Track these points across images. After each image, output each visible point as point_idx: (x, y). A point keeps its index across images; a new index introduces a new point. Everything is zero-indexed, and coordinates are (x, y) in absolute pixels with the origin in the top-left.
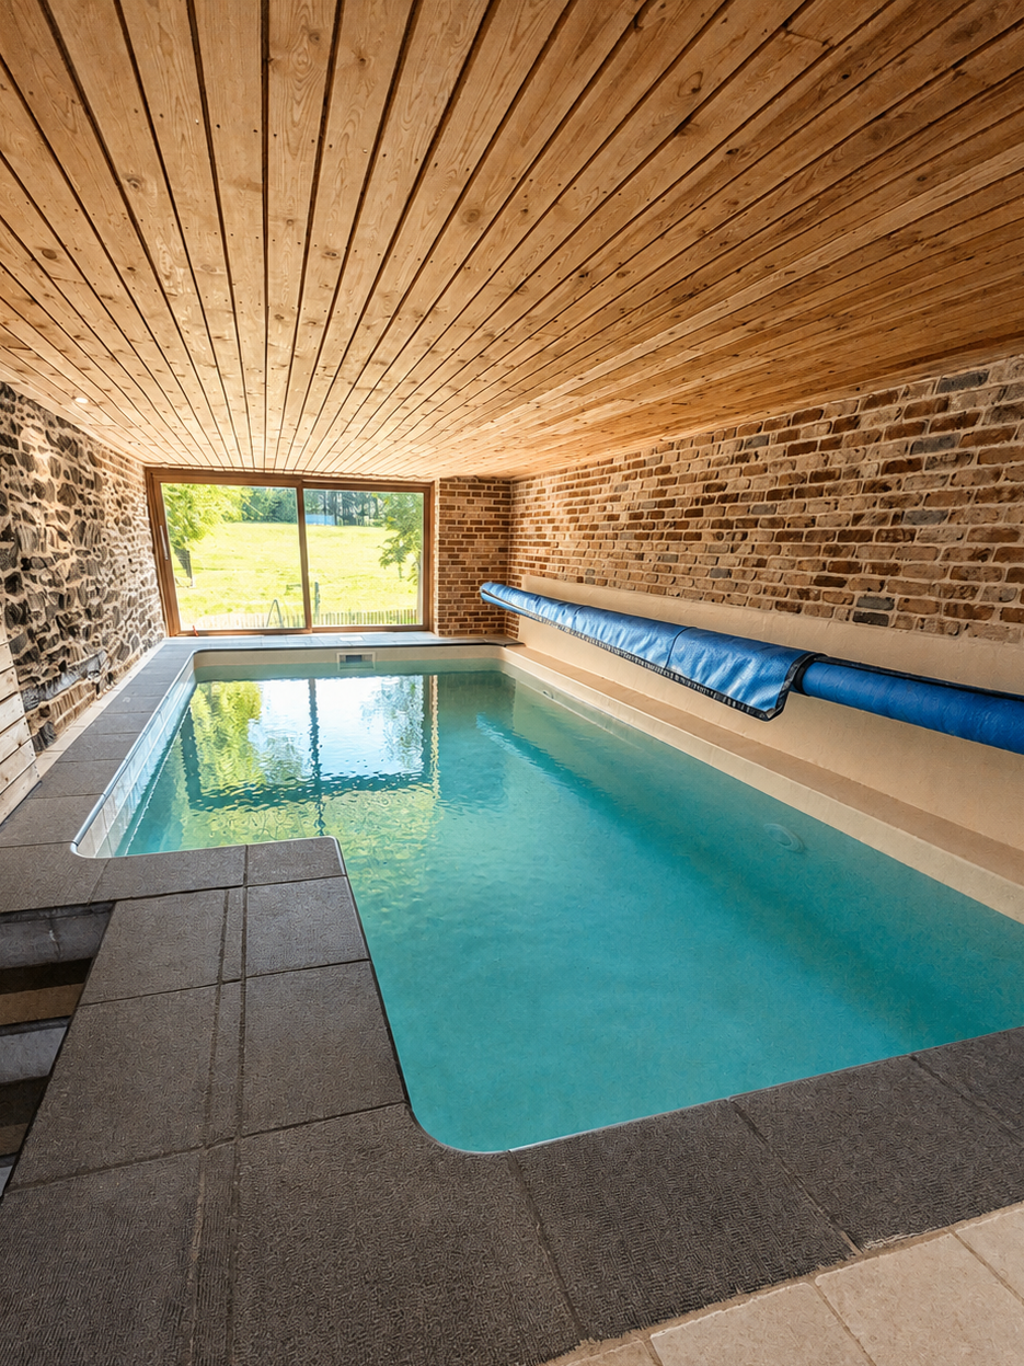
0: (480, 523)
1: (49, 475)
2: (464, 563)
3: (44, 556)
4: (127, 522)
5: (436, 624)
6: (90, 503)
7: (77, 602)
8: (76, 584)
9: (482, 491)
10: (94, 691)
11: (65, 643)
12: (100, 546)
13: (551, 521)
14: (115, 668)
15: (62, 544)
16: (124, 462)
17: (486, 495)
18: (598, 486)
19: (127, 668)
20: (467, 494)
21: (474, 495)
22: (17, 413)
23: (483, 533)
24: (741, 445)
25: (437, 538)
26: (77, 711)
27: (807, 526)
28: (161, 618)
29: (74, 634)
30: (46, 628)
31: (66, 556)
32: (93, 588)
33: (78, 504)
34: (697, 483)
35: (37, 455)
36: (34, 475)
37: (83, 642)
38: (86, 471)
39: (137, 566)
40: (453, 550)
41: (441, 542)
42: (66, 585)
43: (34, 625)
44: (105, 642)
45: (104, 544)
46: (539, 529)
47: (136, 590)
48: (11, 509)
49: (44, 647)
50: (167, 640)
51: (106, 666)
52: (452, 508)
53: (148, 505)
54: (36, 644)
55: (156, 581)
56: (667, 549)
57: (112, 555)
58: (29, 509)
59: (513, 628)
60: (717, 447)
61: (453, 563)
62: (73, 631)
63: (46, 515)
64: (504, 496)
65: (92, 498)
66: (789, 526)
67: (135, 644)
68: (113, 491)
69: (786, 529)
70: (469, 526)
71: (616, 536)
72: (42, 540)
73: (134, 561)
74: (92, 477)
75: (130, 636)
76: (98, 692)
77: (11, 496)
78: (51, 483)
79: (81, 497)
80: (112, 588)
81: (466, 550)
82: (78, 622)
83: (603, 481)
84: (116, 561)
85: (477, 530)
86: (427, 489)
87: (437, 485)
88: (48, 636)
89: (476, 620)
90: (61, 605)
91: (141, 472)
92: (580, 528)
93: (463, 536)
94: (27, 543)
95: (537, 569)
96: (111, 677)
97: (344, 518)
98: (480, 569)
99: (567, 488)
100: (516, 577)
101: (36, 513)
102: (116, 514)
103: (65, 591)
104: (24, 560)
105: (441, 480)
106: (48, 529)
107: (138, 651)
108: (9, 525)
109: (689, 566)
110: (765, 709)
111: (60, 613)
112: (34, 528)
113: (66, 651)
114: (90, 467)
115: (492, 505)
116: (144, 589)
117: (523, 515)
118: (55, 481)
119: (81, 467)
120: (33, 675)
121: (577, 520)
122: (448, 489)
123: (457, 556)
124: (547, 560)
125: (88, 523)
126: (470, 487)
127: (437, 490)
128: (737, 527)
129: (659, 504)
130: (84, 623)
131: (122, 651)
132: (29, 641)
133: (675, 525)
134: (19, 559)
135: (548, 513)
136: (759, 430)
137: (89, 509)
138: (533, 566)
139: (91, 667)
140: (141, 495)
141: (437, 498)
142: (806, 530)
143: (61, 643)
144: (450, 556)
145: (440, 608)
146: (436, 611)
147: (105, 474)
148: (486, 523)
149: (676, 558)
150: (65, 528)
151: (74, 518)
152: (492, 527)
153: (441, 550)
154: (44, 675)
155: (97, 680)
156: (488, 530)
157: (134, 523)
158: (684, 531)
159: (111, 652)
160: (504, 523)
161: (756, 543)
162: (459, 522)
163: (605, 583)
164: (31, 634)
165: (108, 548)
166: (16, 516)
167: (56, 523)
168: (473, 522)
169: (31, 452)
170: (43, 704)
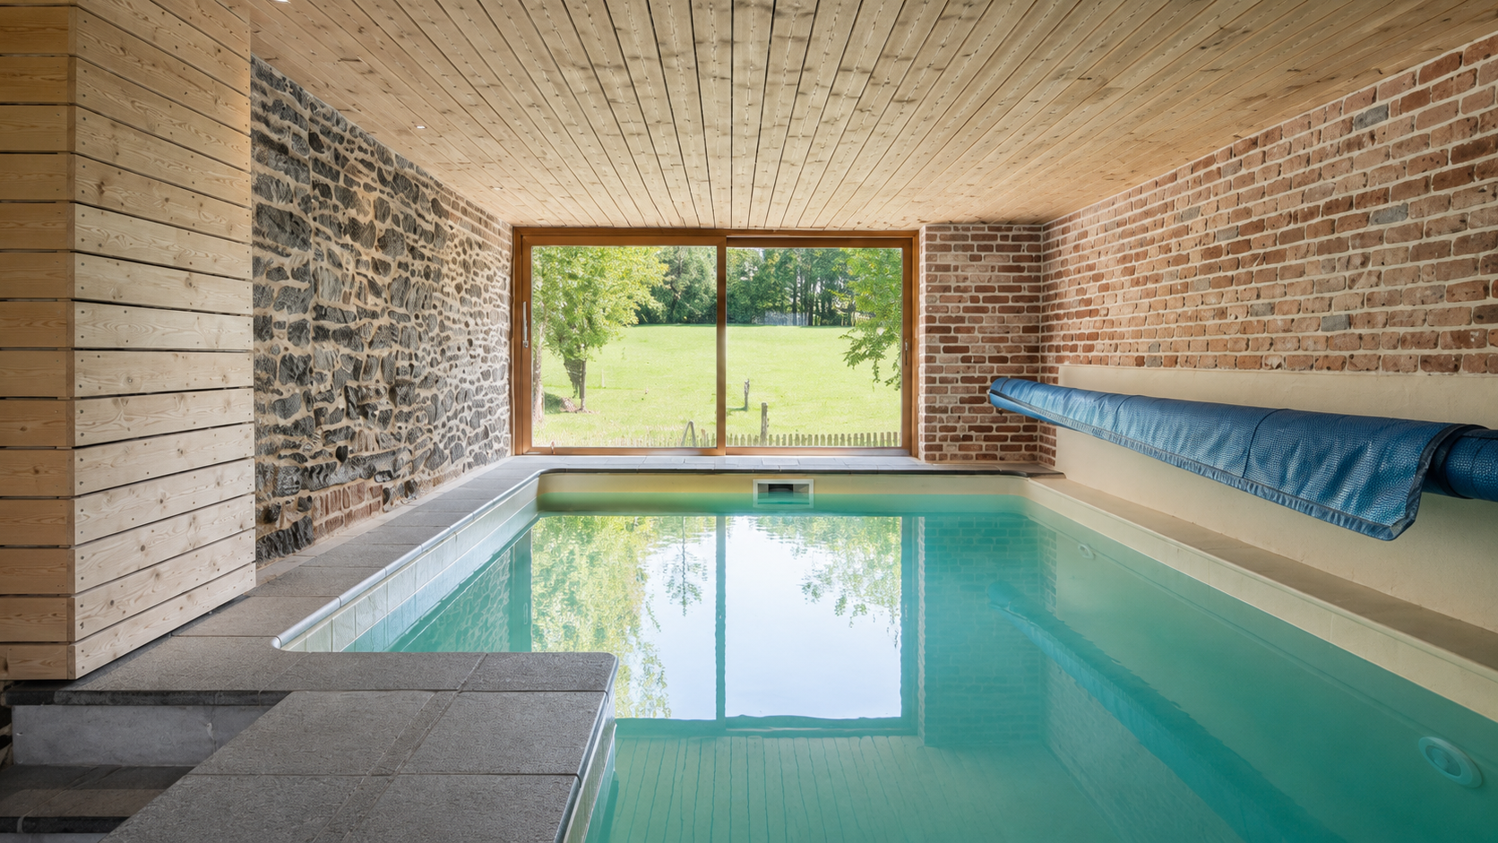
0: (992, 289)
1: (371, 216)
2: (966, 349)
3: (345, 308)
4: (475, 291)
5: (922, 444)
6: (422, 257)
7: (378, 374)
8: (381, 352)
9: (994, 243)
10: (380, 498)
11: (351, 423)
12: (426, 313)
13: (1097, 278)
14: (417, 477)
15: (371, 299)
16: (484, 218)
17: (1000, 248)
18: (1159, 216)
19: (436, 482)
20: (970, 248)
21: (981, 248)
22: (345, 144)
23: (997, 305)
24: (1349, 125)
25: (923, 314)
26: (350, 517)
27: (1455, 231)
28: (507, 426)
29: (365, 415)
30: (329, 398)
31: (374, 315)
32: (406, 363)
33: (405, 257)
34: (1293, 191)
35: (360, 192)
36: (352, 212)
37: (377, 430)
38: (427, 221)
39: (480, 351)
40: (948, 330)
41: (930, 319)
42: (367, 351)
43: (314, 389)
44: (411, 437)
45: (433, 312)
46: (1081, 291)
47: (472, 383)
48: (314, 246)
49: (322, 419)
50: (509, 458)
51: (404, 470)
52: (946, 268)
53: (511, 276)
54: (312, 414)
55: (506, 376)
56: (1258, 297)
57: (443, 327)
58: (337, 250)
59: (1047, 451)
60: (1315, 135)
61: (947, 350)
62: (364, 411)
63: (358, 262)
64: (1030, 248)
65: (427, 253)
66: (1428, 235)
67: (457, 453)
68: (460, 249)
69: (1425, 240)
70: (974, 293)
71: (1186, 287)
72: (346, 289)
73: (475, 342)
74: (431, 228)
75: (452, 439)
76: (385, 502)
77: (318, 232)
78: (372, 226)
79: (412, 249)
80: (435, 370)
81: (969, 330)
82: (373, 401)
83: (1165, 208)
84: (448, 338)
85: (986, 300)
86: (907, 241)
87: (923, 235)
88: (331, 408)
89: (987, 439)
90: (356, 374)
91: (509, 234)
92: (1137, 283)
93: (967, 310)
94: (324, 289)
95: (1080, 353)
96: (409, 488)
97: (823, 316)
98: (992, 359)
99: (1119, 225)
100: (1051, 370)
101: (346, 257)
102: (460, 280)
103: (365, 357)
104: (318, 308)
105: (929, 229)
106: (358, 278)
107: (460, 463)
108: (308, 262)
109: (1290, 317)
110: (1389, 523)
111: (352, 384)
112: (339, 273)
113: (352, 436)
114: (431, 217)
115: (1011, 263)
116: (486, 384)
117: (1059, 275)
118: (377, 224)
119: (420, 215)
120: (300, 451)
121: (1132, 271)
122: (938, 242)
123: (955, 339)
124: (1094, 336)
125: (413, 280)
126: (975, 238)
127: (923, 243)
128: (1354, 248)
129: (1241, 231)
130: (384, 404)
131: (433, 459)
132: (303, 405)
133: (1265, 258)
134: (311, 305)
135: (1091, 268)
136: (1374, 99)
137: (418, 265)
138: (1074, 348)
139: (383, 466)
140: (504, 262)
141: (923, 254)
142: (1453, 237)
143: (345, 422)
144: (942, 340)
145: (928, 420)
146: (922, 425)
147: (452, 228)
148: (1002, 289)
149: (1272, 309)
150: (381, 280)
151: (395, 272)
152: (1010, 295)
153: (929, 330)
154: (314, 457)
155: (389, 485)
156: (1006, 299)
157: (485, 295)
158: (1279, 265)
159: (419, 453)
160: (1032, 289)
161: (1383, 269)
162: (958, 289)
163: (1174, 362)
164: (308, 399)
165: (439, 319)
166: (319, 255)
167: (370, 274)
168: (978, 289)
169: (355, 188)
170: (304, 494)
